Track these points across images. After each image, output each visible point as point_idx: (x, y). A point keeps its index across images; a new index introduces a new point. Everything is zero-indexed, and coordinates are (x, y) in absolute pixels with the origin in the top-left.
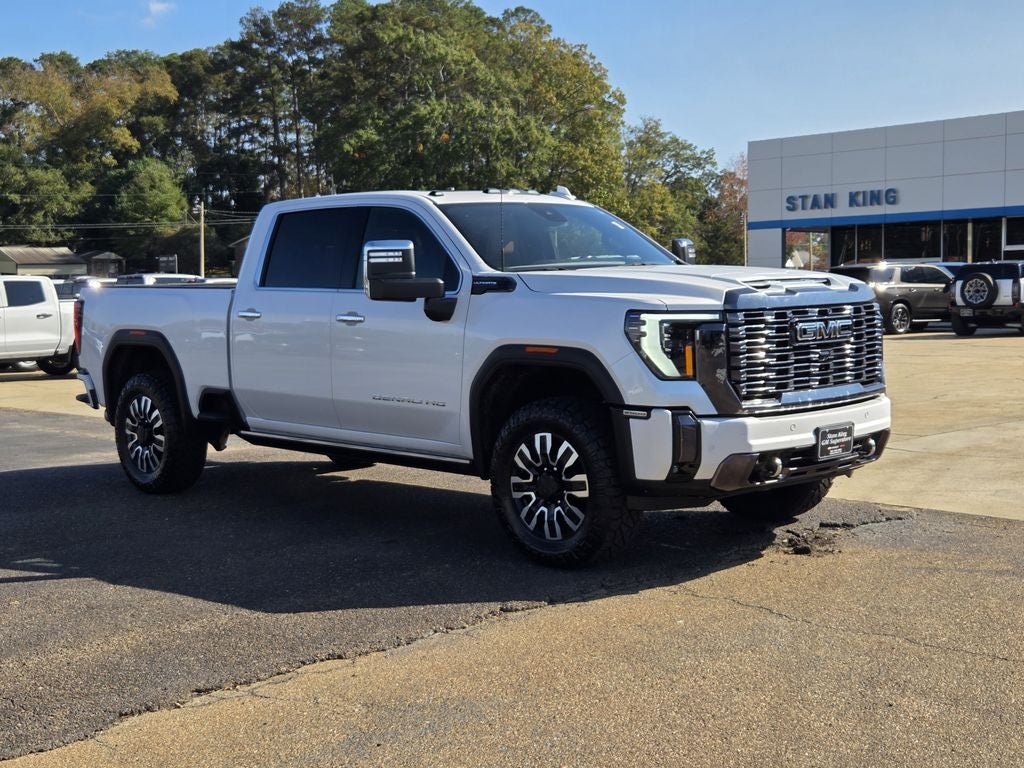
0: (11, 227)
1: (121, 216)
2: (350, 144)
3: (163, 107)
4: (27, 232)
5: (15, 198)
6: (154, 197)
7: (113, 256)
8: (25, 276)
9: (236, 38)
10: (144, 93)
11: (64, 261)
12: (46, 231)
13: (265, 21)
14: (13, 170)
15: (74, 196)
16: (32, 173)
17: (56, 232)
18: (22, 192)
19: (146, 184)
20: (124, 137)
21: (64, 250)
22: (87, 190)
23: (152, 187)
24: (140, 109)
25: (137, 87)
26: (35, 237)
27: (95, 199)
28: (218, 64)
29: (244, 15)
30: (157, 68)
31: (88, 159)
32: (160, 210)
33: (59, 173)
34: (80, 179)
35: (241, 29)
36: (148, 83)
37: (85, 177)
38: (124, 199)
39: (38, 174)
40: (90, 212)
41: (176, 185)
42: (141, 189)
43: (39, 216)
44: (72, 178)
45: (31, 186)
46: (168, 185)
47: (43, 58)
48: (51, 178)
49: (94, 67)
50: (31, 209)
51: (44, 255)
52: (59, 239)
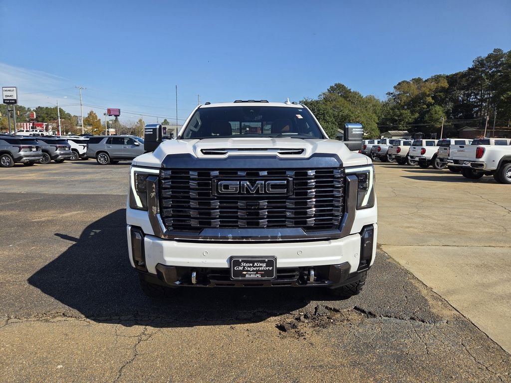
0: (395, 125)
1: (426, 122)
2: (503, 97)
3: (443, 90)
4: (399, 127)
5: (396, 118)
6: (435, 116)
7: (421, 133)
8: (394, 138)
9: (471, 67)
10: (438, 87)
11: (406, 135)
12: (404, 127)
13: (482, 60)
14: (397, 111)
15: (413, 117)
16: (401, 111)
17: (406, 127)
18: (398, 116)
19: (434, 113)
20: (430, 99)
21: (406, 132)
22: (417, 115)
23: (436, 113)
24: (437, 91)
25: (436, 85)
26: (400, 128)
27: (418, 117)
28: (463, 75)
29: (474, 59)
30: (443, 79)
31: (419, 106)
32: (437, 120)
33: (409, 111)
34: (415, 112)
35: (473, 64)
36: (439, 83)
37: (417, 112)
38: (427, 117)
39: (404, 111)
40: (416, 121)
41: (444, 113)
42: (432, 114)
43: (402, 123)
44: (412, 112)
45: (401, 114)
46: (441, 113)
47: (413, 79)
48: (407, 112)
49: (426, 81)
50: (401, 121)
51: (400, 133)
52: (407, 129)
